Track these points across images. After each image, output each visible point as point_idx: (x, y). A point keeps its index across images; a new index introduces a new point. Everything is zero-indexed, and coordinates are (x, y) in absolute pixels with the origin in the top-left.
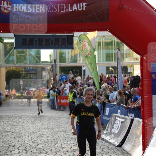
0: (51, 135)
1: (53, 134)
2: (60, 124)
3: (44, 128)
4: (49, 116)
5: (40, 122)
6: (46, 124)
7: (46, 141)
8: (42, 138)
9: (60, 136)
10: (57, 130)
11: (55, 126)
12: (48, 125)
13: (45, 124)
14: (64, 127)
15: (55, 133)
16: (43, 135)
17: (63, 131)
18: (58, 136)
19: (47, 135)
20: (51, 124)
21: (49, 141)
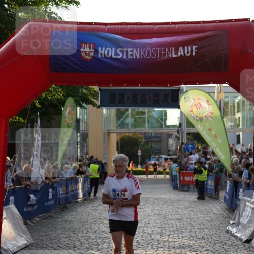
0: (159, 225)
1: (162, 223)
2: (177, 210)
3: (154, 215)
4: (166, 199)
5: (151, 206)
6: (158, 210)
7: (150, 232)
8: (145, 229)
9: (171, 225)
10: (170, 217)
11: (169, 212)
12: (160, 210)
13: (156, 208)
14: (181, 213)
15: (166, 222)
16: (148, 225)
17: (177, 219)
18: (168, 226)
19: (154, 225)
20: (165, 209)
21: (155, 232)
